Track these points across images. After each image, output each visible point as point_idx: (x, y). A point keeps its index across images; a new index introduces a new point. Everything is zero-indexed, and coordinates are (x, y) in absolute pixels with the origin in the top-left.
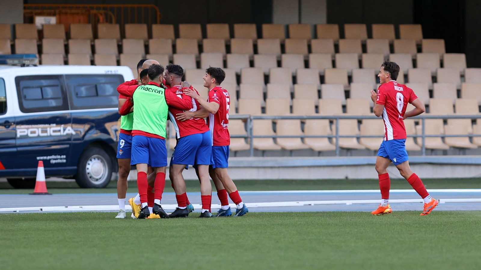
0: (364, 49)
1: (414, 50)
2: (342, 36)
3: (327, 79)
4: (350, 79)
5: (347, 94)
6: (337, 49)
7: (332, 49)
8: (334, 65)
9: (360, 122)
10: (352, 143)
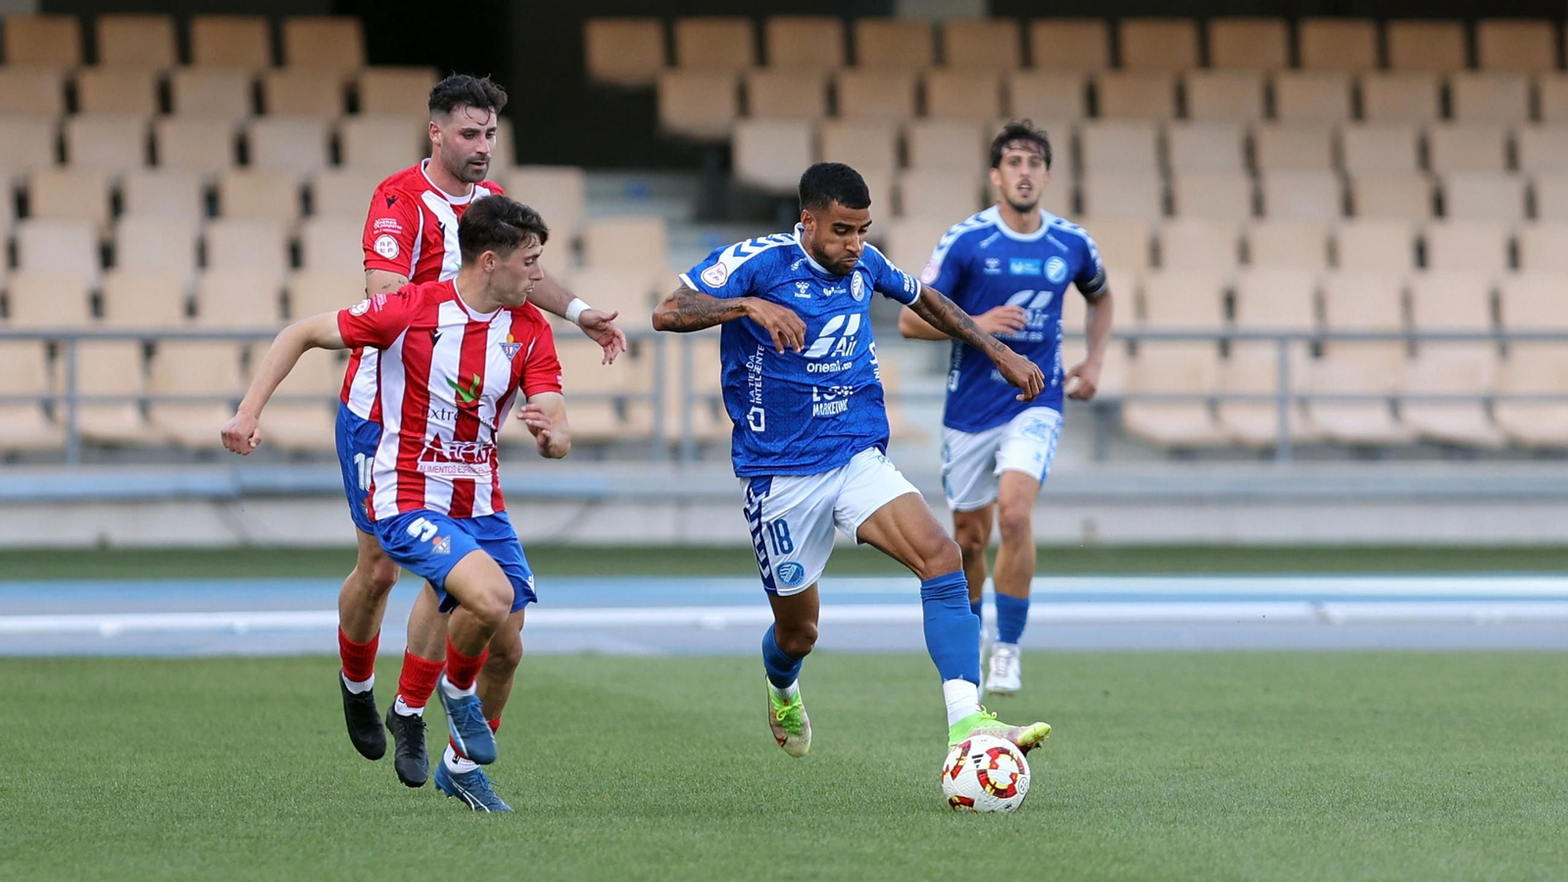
0: (165, 101)
1: (333, 105)
2: (90, 54)
3: (40, 202)
4: (117, 204)
5: (107, 256)
6: (72, 101)
7: (53, 99)
8: (62, 153)
9: (149, 349)
10: (122, 423)
